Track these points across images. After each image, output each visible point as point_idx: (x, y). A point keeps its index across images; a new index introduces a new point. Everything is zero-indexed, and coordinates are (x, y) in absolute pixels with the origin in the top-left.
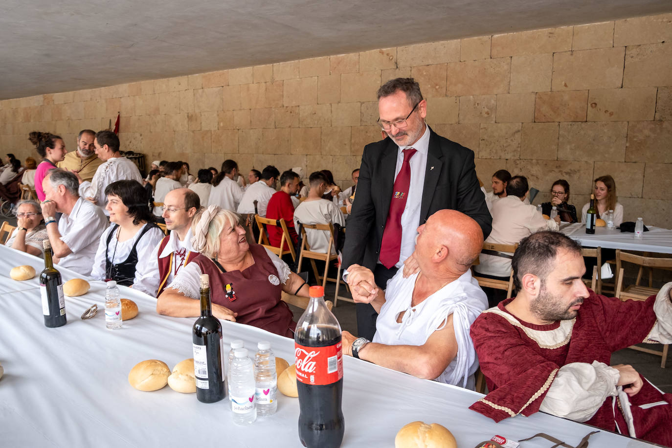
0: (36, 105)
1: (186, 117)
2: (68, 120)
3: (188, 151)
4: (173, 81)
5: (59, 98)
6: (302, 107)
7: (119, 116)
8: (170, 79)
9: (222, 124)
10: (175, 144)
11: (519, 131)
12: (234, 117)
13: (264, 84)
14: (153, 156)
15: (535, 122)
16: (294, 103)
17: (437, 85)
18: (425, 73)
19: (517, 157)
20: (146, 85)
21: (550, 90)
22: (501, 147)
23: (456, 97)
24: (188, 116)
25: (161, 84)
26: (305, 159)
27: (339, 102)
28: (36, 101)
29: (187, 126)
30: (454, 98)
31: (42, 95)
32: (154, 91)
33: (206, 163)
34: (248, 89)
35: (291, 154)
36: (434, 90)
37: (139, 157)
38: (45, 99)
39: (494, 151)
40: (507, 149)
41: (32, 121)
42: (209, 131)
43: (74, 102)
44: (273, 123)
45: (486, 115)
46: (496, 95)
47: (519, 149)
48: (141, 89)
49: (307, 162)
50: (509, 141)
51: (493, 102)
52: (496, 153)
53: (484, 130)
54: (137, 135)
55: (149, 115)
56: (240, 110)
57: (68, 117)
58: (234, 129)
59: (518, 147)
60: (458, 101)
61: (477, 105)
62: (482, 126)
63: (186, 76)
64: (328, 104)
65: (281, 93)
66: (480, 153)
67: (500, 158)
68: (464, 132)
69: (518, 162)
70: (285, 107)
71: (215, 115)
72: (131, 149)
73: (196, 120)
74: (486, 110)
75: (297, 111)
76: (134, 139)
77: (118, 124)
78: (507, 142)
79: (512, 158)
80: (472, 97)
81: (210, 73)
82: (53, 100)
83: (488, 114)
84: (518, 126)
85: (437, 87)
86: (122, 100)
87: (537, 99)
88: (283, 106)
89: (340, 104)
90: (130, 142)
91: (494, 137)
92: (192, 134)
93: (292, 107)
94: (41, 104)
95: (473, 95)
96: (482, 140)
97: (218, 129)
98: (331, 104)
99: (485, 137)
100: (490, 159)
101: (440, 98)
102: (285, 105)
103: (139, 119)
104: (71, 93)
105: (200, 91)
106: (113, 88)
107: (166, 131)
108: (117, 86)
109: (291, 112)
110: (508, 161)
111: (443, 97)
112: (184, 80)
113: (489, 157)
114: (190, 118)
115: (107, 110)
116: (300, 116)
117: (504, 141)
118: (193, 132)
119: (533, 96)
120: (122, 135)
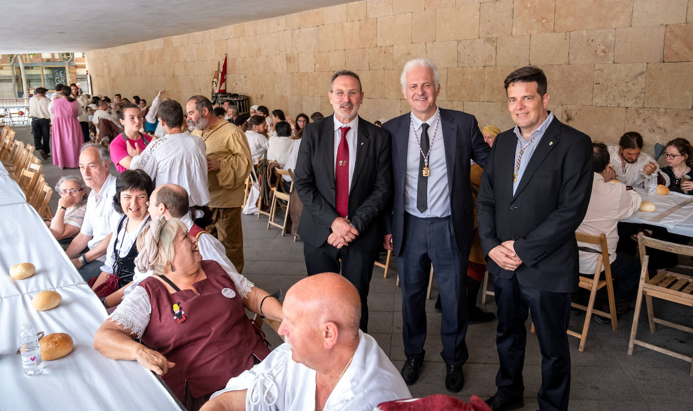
0: (158, 47)
1: (286, 59)
2: (184, 61)
3: (288, 94)
4: (273, 22)
5: (176, 40)
6: (395, 47)
7: (226, 57)
8: (270, 19)
9: (318, 66)
10: (276, 86)
11: (642, 73)
12: (329, 58)
13: (357, 23)
14: (256, 98)
15: (664, 62)
16: (388, 43)
17: (543, 19)
18: (529, 5)
19: (640, 105)
20: (249, 26)
21: (685, 21)
22: (619, 92)
23: (565, 32)
24: (287, 57)
25: (262, 25)
26: (400, 104)
27: (434, 41)
28: (157, 44)
29: (286, 68)
30: (563, 34)
31: (162, 38)
32: (256, 32)
33: (304, 106)
34: (343, 28)
35: (386, 98)
36: (540, 24)
37: (243, 100)
38: (165, 42)
39: (612, 98)
40: (627, 95)
41: (155, 63)
42: (306, 73)
43: (188, 44)
44: (367, 65)
45: (602, 54)
46: (615, 29)
47: (643, 95)
48: (244, 31)
49: (401, 107)
50: (630, 85)
51: (611, 37)
52: (614, 99)
53: (599, 71)
54: (242, 77)
55: (252, 57)
56: (335, 50)
57: (184, 59)
58: (329, 71)
59: (641, 93)
60: (568, 37)
61: (590, 42)
62: (597, 67)
63: (284, 16)
64: (423, 44)
65: (375, 32)
66: (594, 99)
67: (618, 106)
68: (575, 74)
69: (641, 111)
70: (379, 48)
71: (312, 56)
72: (237, 91)
73: (294, 61)
74: (602, 47)
75: (391, 51)
76: (240, 81)
77: (225, 66)
78: (628, 86)
79: (634, 106)
80: (584, 32)
81: (307, 12)
82: (172, 43)
83: (605, 52)
84: (641, 67)
85: (544, 21)
86: (229, 41)
87: (667, 34)
88: (377, 46)
89: (435, 43)
90: (237, 84)
91: (612, 80)
92: (290, 75)
93: (386, 47)
94: (162, 47)
95: (587, 30)
96: (596, 84)
97: (315, 71)
98: (426, 43)
99: (601, 81)
100: (607, 106)
101: (548, 34)
102: (379, 45)
103: (243, 61)
104: (186, 35)
105: (297, 31)
106: (220, 30)
107: (267, 73)
108: (224, 27)
109: (385, 53)
110: (628, 110)
111: (551, 32)
112: (282, 20)
113: (604, 104)
114: (289, 59)
115: (216, 52)
116: (394, 57)
117: (624, 85)
118: (292, 74)
119: (663, 29)
120: (229, 77)
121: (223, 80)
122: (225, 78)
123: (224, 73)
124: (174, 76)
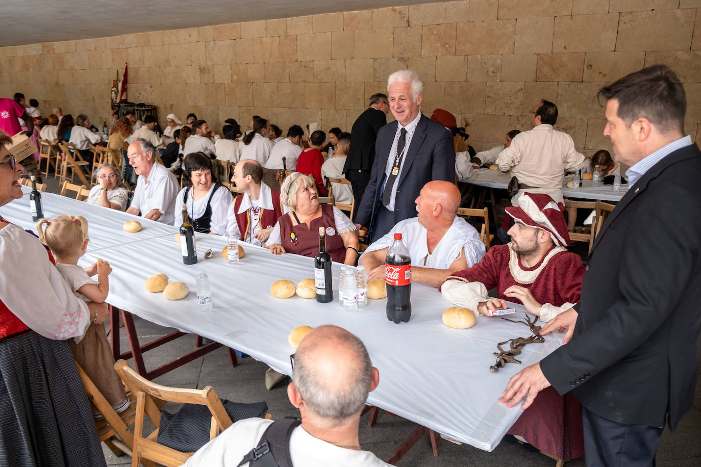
0: (34, 53)
1: (199, 69)
2: (72, 69)
3: (202, 103)
4: (183, 33)
5: (59, 46)
6: (316, 62)
7: (127, 67)
8: (180, 30)
9: (235, 77)
10: (188, 96)
11: (521, 90)
12: (247, 70)
13: (277, 38)
14: (165, 107)
15: (536, 81)
16: (308, 58)
17: (447, 44)
18: (435, 32)
19: (519, 114)
20: (155, 36)
21: (551, 52)
22: (505, 104)
23: (464, 56)
24: (200, 69)
25: (170, 35)
26: (320, 113)
27: (353, 58)
28: (34, 50)
29: (200, 79)
30: (462, 57)
31: (41, 43)
32: (163, 42)
33: (220, 116)
34: (261, 43)
35: (306, 108)
36: (444, 49)
37: (151, 109)
38: (44, 47)
39: (499, 108)
40: (510, 106)
41: (31, 70)
42: (222, 84)
43: (76, 51)
44: (288, 77)
45: (492, 74)
46: (502, 55)
47: (521, 106)
48: (149, 40)
49: (322, 116)
50: (512, 98)
51: (498, 61)
52: (501, 110)
53: (489, 88)
54: (147, 87)
55: (159, 67)
56: (254, 63)
57: (71, 67)
58: (248, 83)
59: (520, 104)
60: (466, 60)
61: (483, 64)
62: (488, 84)
63: (197, 28)
64: (341, 60)
65: (295, 48)
66: (486, 109)
67: (504, 115)
68: (472, 90)
69: (520, 118)
70: (299, 62)
71: (228, 68)
72: (141, 100)
73: (209, 73)
74: (492, 69)
75: (311, 66)
76: (144, 90)
77: (126, 75)
78: (511, 99)
79: (516, 114)
80: (479, 56)
81: (222, 25)
82: (54, 49)
83: (494, 73)
84: (520, 85)
85: (447, 46)
86: (129, 50)
87: (539, 60)
88: (298, 61)
89: (353, 60)
90: (140, 94)
91: (499, 94)
92: (204, 86)
93: (307, 62)
94: (41, 53)
95: (481, 55)
96: (488, 97)
97: (232, 82)
98: (345, 60)
99: (491, 95)
100: (495, 115)
101: (450, 57)
102: (299, 60)
103: (148, 71)
104: (73, 42)
105: (212, 43)
106: (118, 38)
107: (177, 83)
108: (123, 36)
109: (305, 67)
110: (511, 117)
111: (453, 55)
112: (194, 31)
113: (495, 113)
114: (202, 70)
115: (113, 60)
116: (315, 71)
117: (508, 98)
118: (206, 84)
119: (536, 57)
120: (131, 86)
121: (124, 89)
122: (126, 87)
123: (125, 82)
124: (57, 84)
